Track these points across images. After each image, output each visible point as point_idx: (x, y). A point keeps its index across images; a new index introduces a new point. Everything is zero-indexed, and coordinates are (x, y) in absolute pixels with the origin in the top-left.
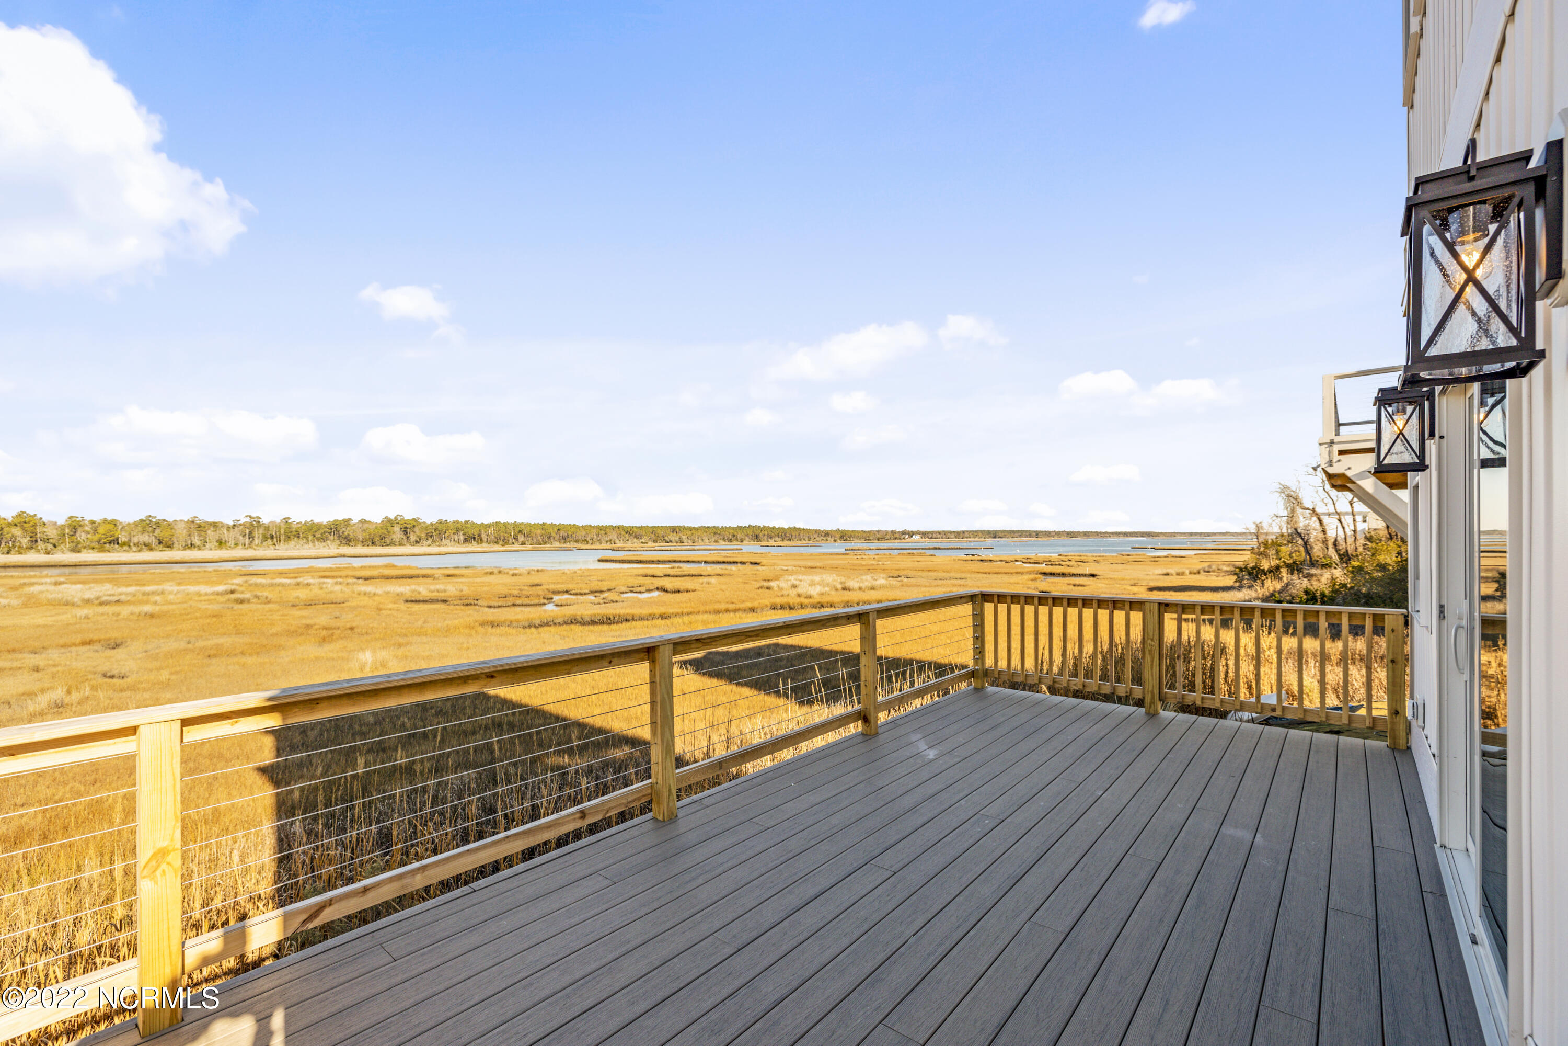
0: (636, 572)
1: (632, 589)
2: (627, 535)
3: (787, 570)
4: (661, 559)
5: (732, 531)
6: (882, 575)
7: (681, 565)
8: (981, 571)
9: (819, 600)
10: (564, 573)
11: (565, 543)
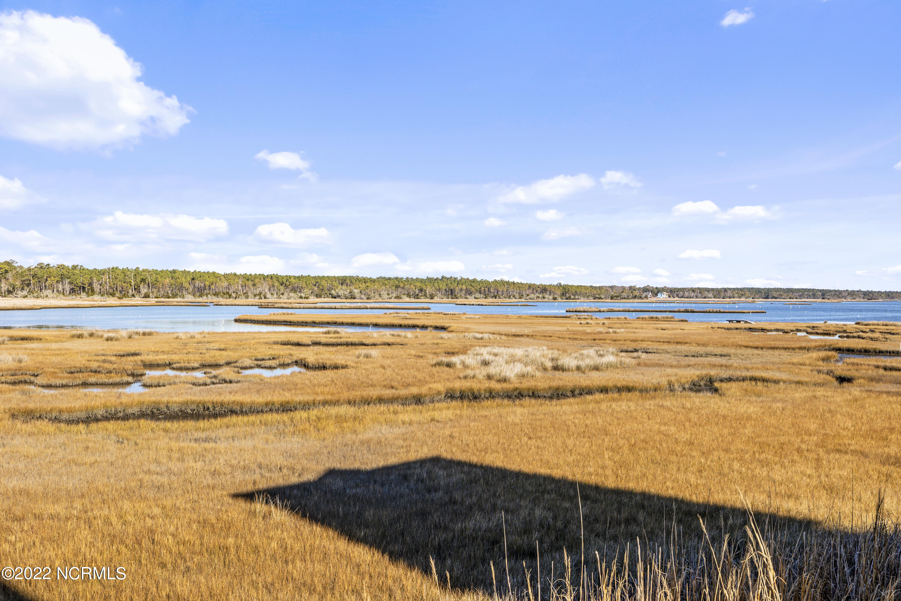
0: (274, 338)
1: (259, 363)
2: (282, 288)
3: (482, 339)
4: (317, 320)
5: (419, 284)
6: (611, 349)
7: (339, 329)
8: (751, 344)
9: (517, 385)
10: (177, 338)
11: (201, 296)
